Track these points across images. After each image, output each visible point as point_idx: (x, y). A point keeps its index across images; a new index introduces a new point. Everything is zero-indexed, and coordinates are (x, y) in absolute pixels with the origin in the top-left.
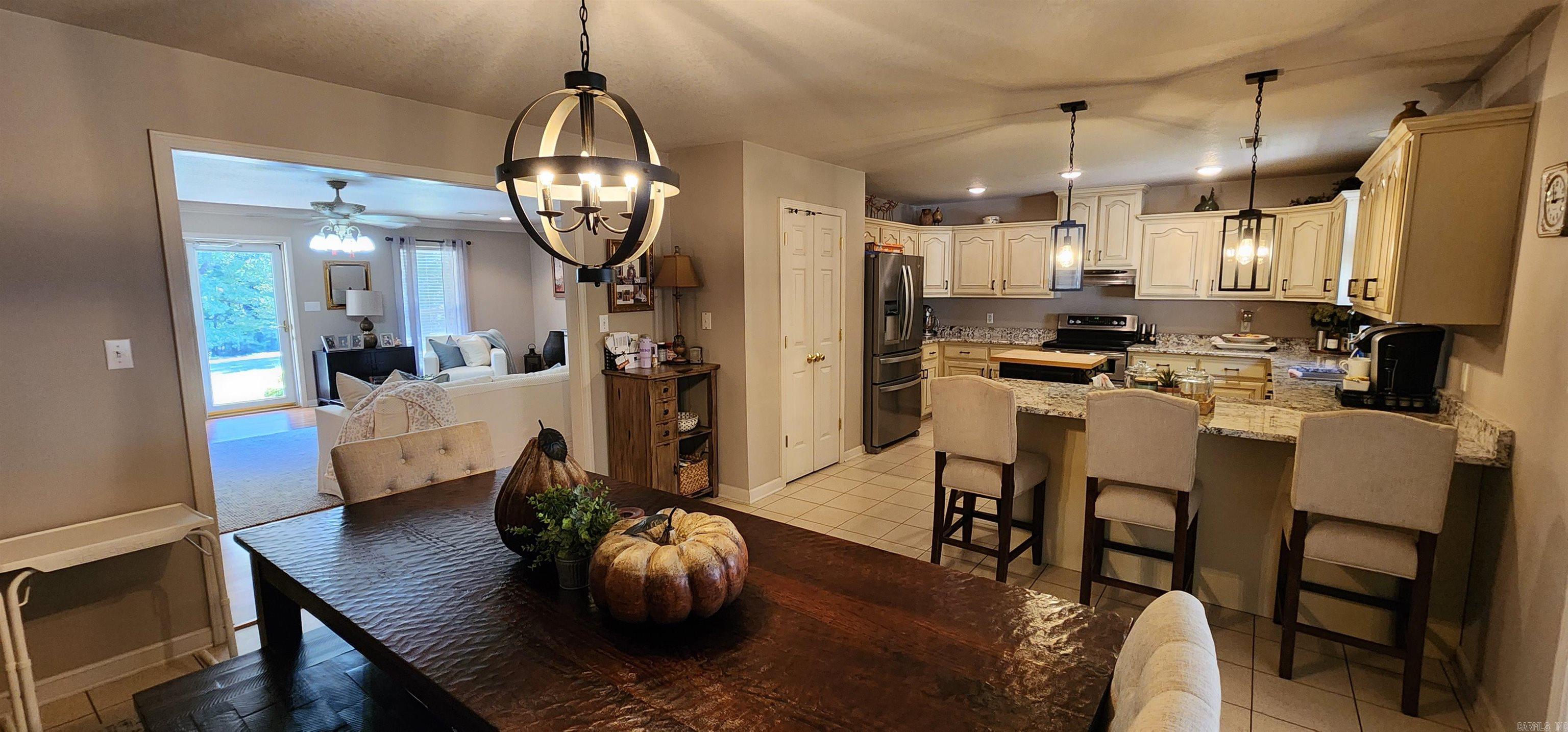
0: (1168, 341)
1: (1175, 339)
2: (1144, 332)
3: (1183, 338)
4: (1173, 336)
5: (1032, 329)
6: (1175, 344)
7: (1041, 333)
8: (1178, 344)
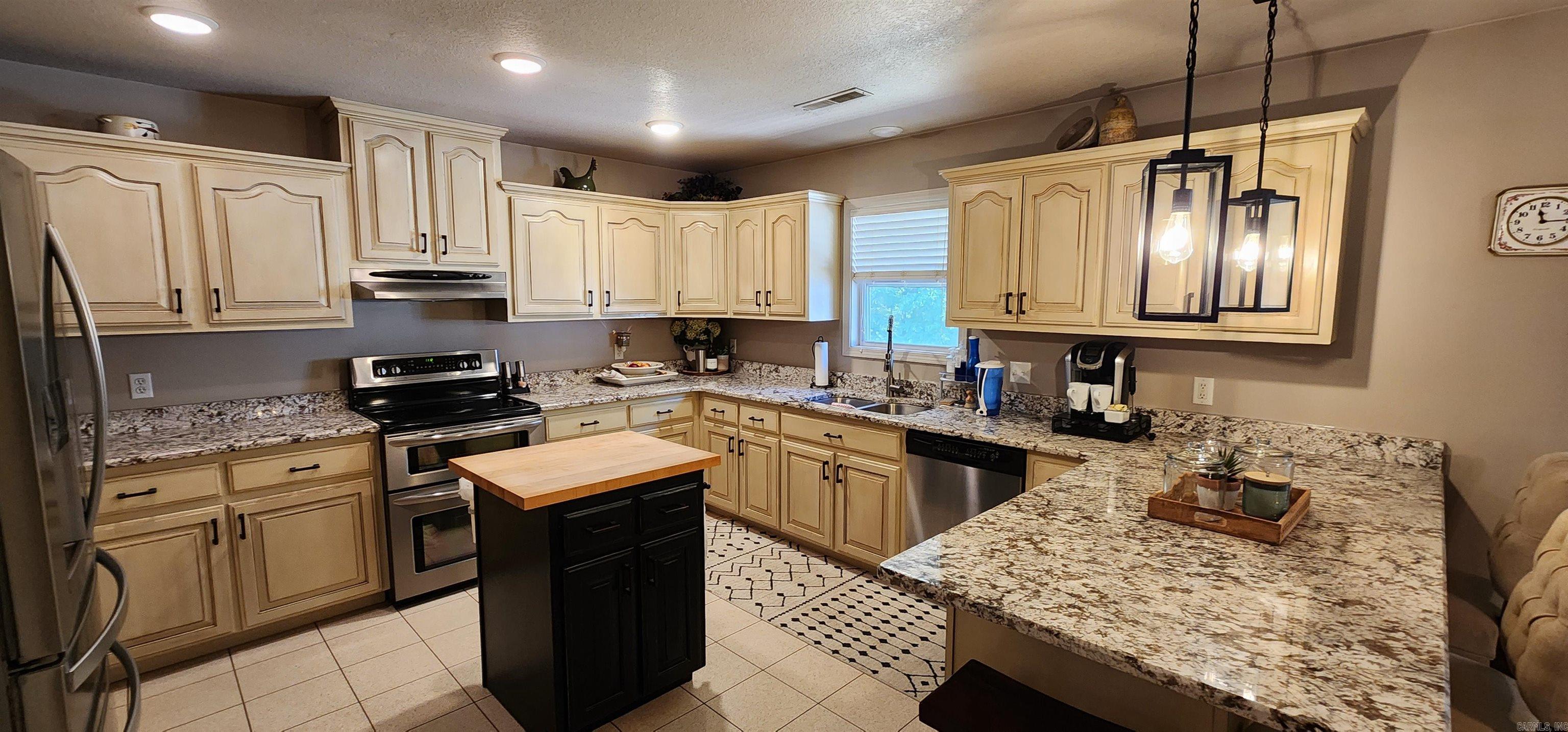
0: (538, 384)
1: (547, 380)
2: (509, 376)
3: (556, 377)
4: (543, 376)
5: (280, 398)
6: (547, 387)
7: (304, 403)
8: (551, 386)
